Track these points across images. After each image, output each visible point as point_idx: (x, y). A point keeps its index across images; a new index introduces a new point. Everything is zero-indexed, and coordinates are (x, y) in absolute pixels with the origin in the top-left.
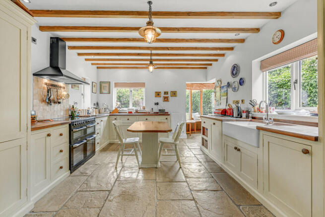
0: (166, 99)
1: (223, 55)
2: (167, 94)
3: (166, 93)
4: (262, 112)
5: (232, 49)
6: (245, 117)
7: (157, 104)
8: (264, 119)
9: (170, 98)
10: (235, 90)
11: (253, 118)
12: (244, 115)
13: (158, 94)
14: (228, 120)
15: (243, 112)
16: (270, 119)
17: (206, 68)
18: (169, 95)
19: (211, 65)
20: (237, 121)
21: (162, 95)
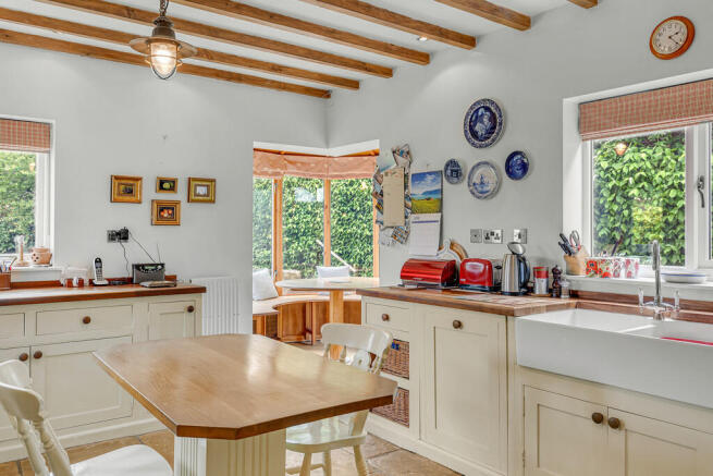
0: (166, 214)
1: (423, 58)
2: (173, 189)
3: (165, 184)
4: (606, 275)
5: (469, 41)
6: (544, 292)
7: (122, 235)
8: (641, 300)
9: (186, 210)
10: (481, 192)
11: (574, 294)
12: (541, 285)
13: (125, 188)
14: (528, 311)
15: (538, 273)
16: (671, 301)
17: (326, 94)
18: (180, 195)
19: (354, 85)
20: (549, 308)
21: (149, 192)
